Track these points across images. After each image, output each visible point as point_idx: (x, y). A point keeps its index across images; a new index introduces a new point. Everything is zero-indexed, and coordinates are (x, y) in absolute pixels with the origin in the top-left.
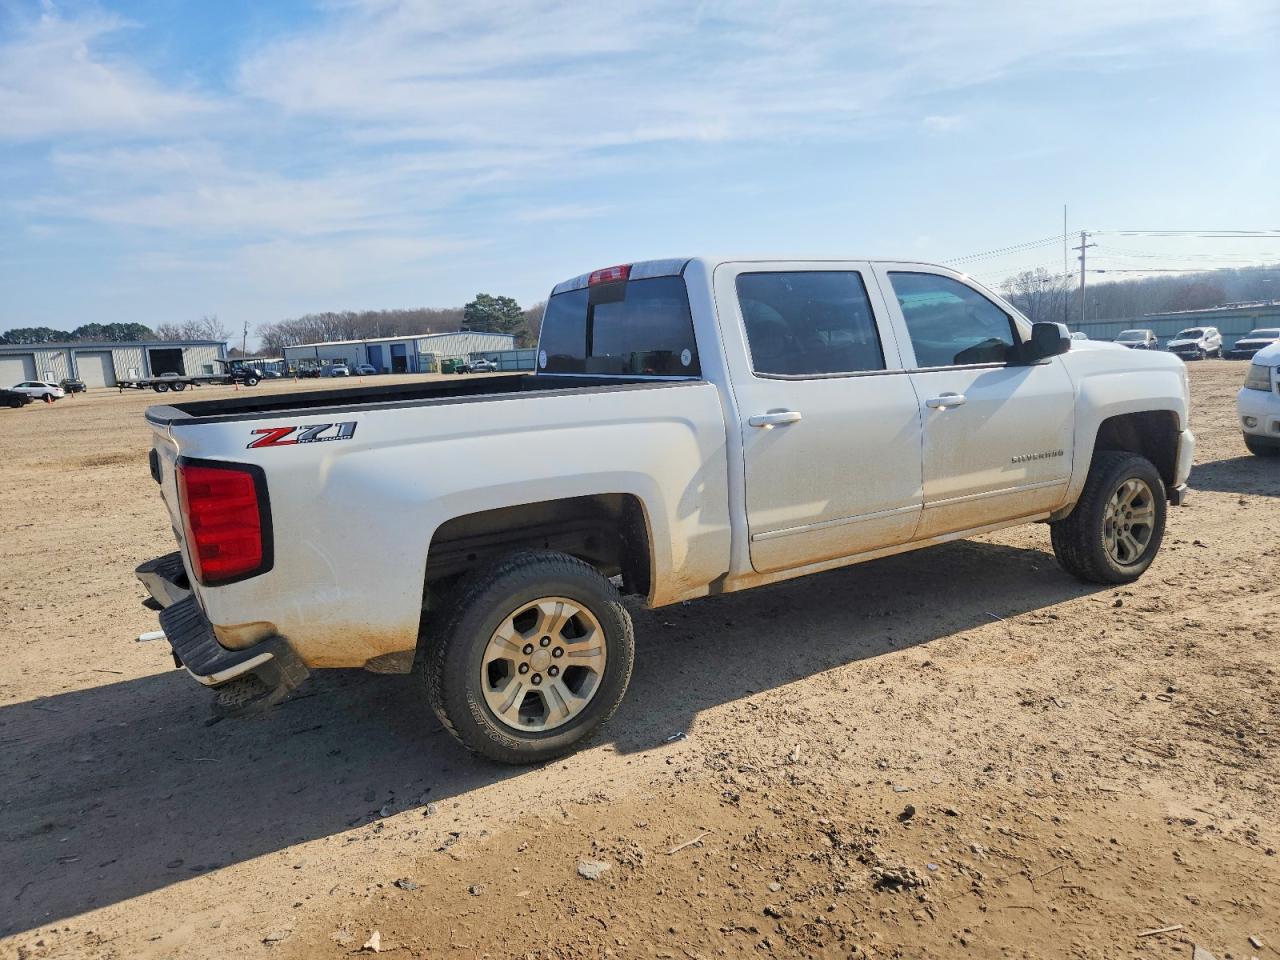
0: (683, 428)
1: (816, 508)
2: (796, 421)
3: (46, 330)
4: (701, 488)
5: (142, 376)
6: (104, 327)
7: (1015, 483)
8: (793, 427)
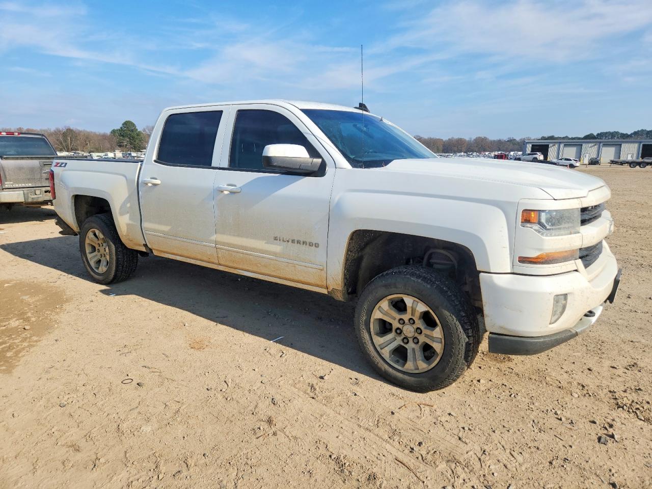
0: (124, 178)
1: (166, 228)
2: (158, 184)
3: (617, 133)
4: (128, 205)
5: (634, 159)
6: (648, 131)
7: (275, 254)
8: (157, 187)
